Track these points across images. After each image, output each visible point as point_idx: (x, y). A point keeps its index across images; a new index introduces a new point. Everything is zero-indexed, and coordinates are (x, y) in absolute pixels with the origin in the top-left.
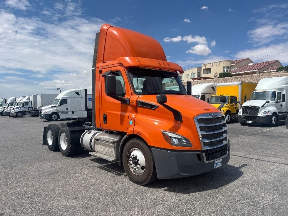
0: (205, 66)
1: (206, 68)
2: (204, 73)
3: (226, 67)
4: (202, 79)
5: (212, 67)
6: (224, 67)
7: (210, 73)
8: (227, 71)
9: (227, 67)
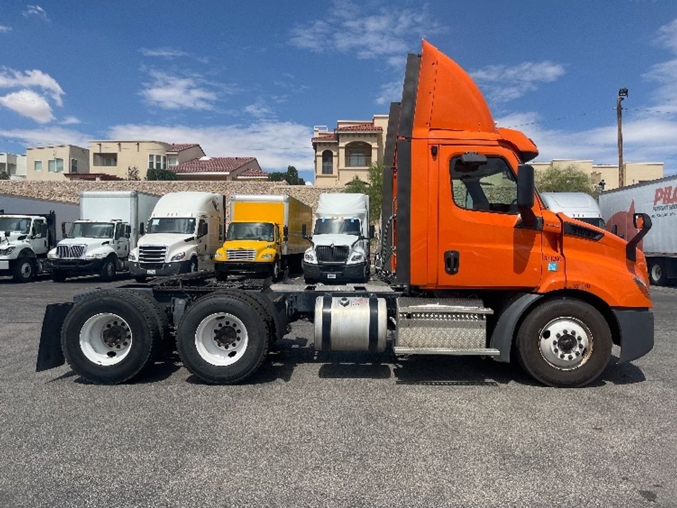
0: (100, 148)
1: (102, 152)
2: (95, 164)
3: (155, 157)
4: (98, 179)
5: (120, 151)
6: (151, 156)
7: (115, 165)
8: (158, 165)
9: (158, 157)
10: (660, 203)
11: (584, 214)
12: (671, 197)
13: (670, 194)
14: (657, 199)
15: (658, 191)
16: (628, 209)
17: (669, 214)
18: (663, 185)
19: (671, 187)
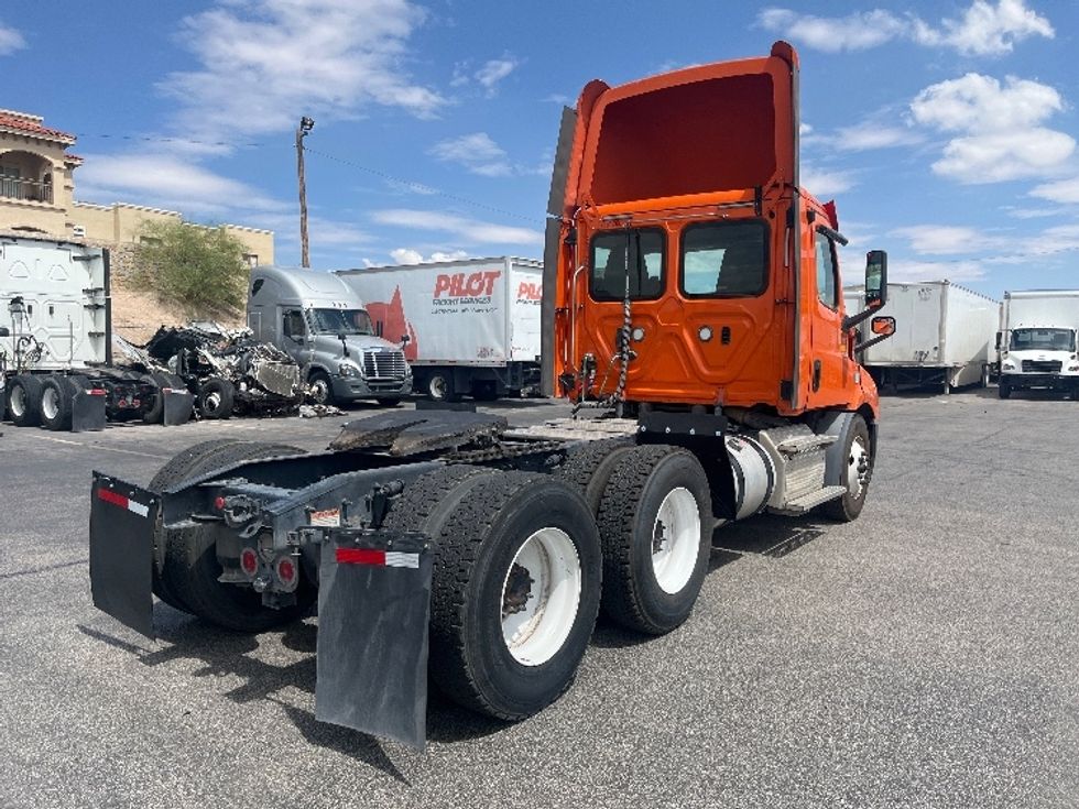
10: (444, 295)
11: (312, 301)
12: (464, 287)
13: (461, 282)
14: (439, 289)
15: (441, 278)
16: (388, 300)
17: (460, 311)
18: (451, 272)
19: (462, 276)
